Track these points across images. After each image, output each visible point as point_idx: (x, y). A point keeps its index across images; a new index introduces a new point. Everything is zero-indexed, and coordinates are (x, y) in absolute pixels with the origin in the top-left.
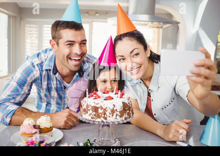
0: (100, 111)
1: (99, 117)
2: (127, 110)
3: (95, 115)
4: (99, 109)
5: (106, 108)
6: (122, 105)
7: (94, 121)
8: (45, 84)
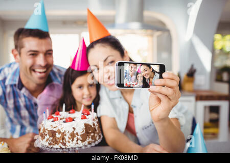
0: (58, 136)
1: (57, 143)
2: (91, 133)
3: (52, 140)
4: (57, 134)
5: (65, 132)
6: (83, 127)
7: (51, 148)
8: (11, 103)
